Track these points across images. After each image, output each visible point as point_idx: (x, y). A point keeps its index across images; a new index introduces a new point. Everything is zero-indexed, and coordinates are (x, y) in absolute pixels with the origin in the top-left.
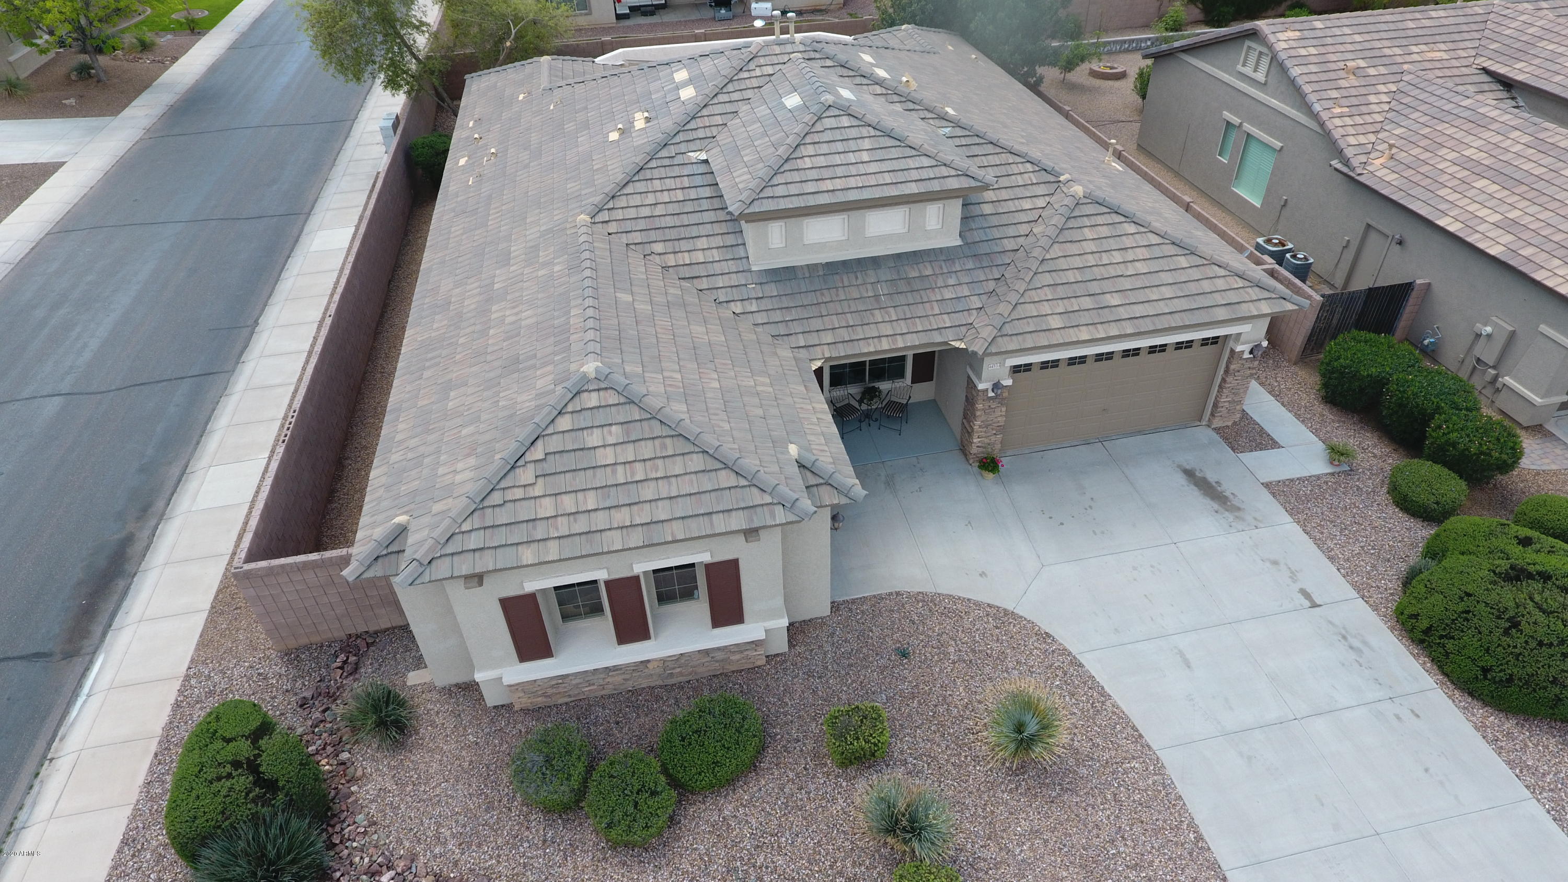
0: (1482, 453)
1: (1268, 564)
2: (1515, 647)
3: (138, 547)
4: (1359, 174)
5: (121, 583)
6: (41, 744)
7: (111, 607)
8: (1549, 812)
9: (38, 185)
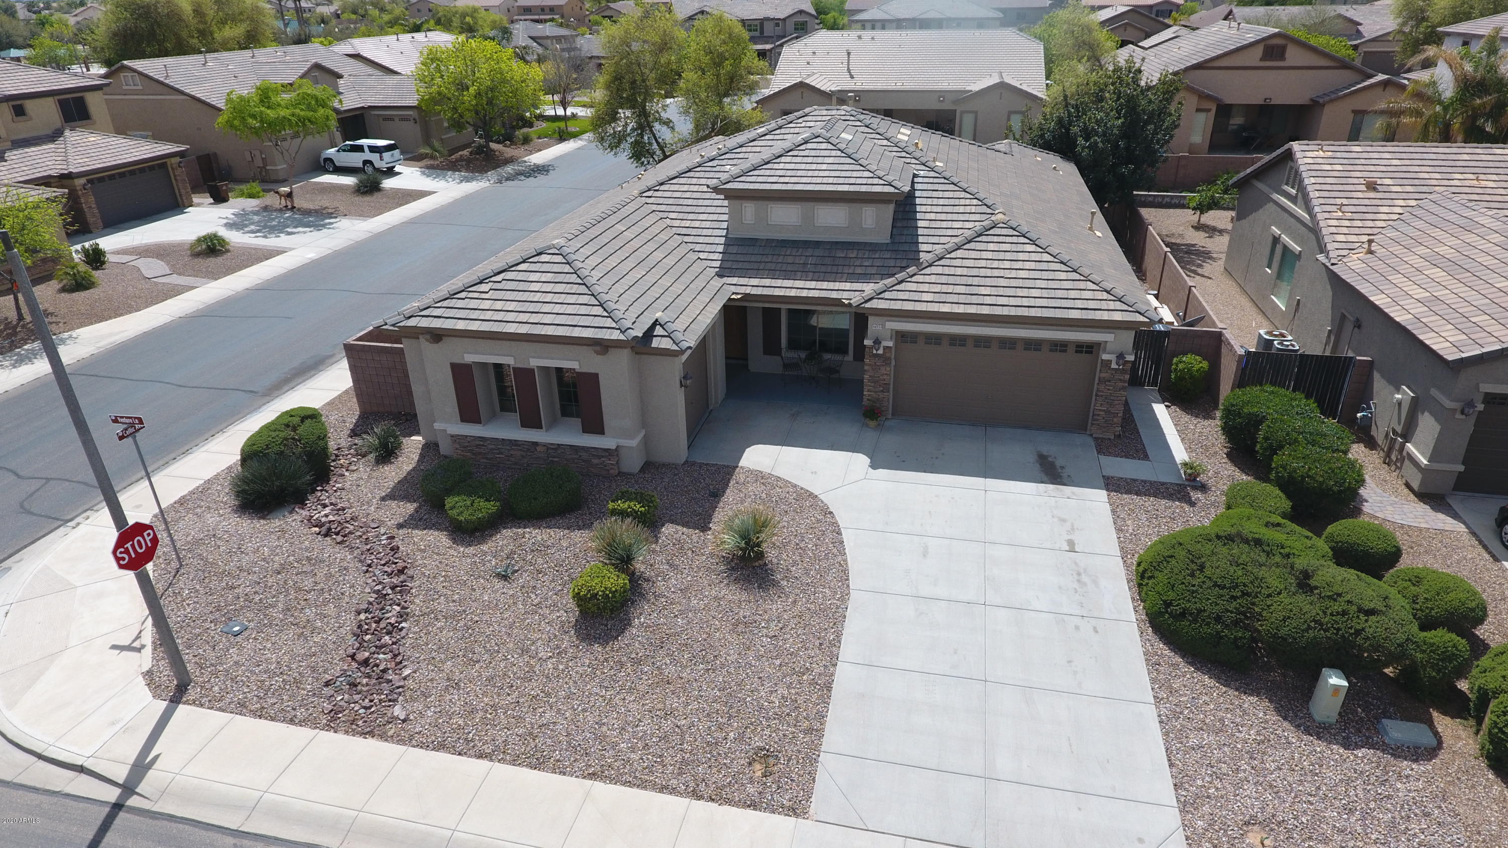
0: (1309, 476)
1: (1055, 520)
2: (1194, 586)
3: (334, 360)
4: (1333, 264)
5: (313, 372)
6: (225, 425)
7: (300, 381)
8: (1159, 716)
9: (414, 200)
